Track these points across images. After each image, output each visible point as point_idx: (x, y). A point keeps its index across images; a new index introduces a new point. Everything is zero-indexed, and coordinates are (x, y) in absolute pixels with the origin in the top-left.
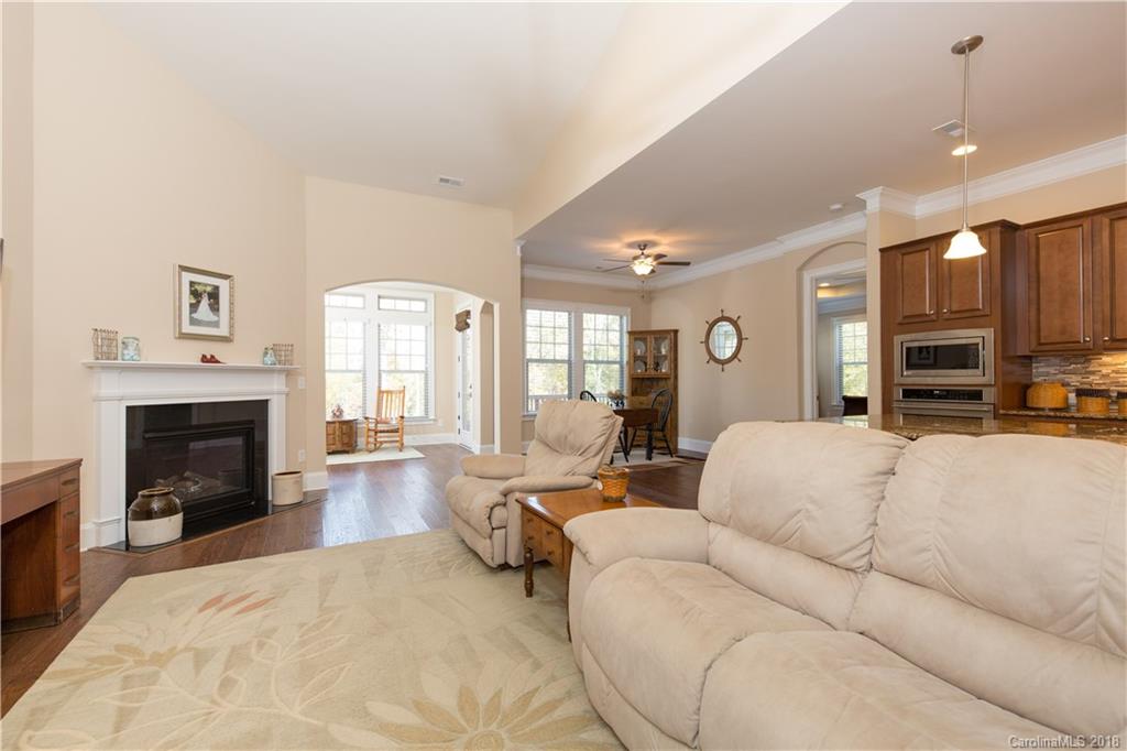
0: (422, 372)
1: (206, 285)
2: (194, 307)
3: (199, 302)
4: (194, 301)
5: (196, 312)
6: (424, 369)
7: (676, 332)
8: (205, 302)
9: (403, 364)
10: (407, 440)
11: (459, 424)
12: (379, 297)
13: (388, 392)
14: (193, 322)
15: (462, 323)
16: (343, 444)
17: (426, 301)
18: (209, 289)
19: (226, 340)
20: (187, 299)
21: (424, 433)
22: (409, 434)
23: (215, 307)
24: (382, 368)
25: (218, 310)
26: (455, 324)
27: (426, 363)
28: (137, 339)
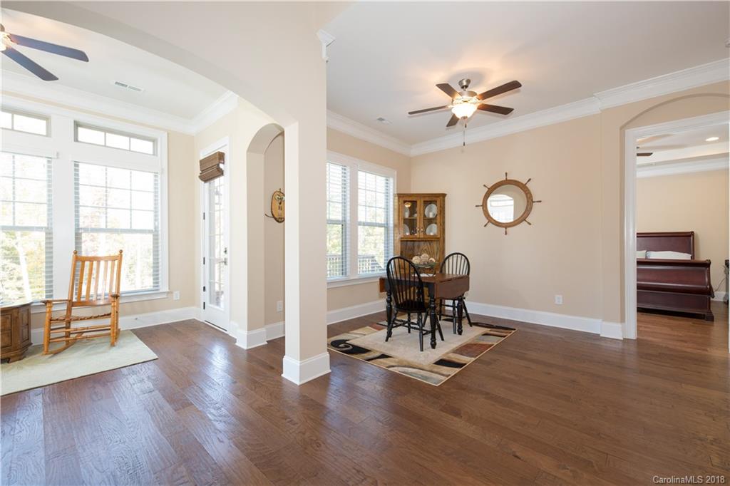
0: (150, 232)
6: (152, 228)
7: (444, 195)
9: (120, 219)
10: (125, 323)
11: (205, 297)
12: (77, 125)
13: (91, 259)
15: (212, 169)
17: (154, 141)
21: (153, 310)
22: (125, 314)
24: (81, 225)
26: (198, 172)
27: (156, 220)
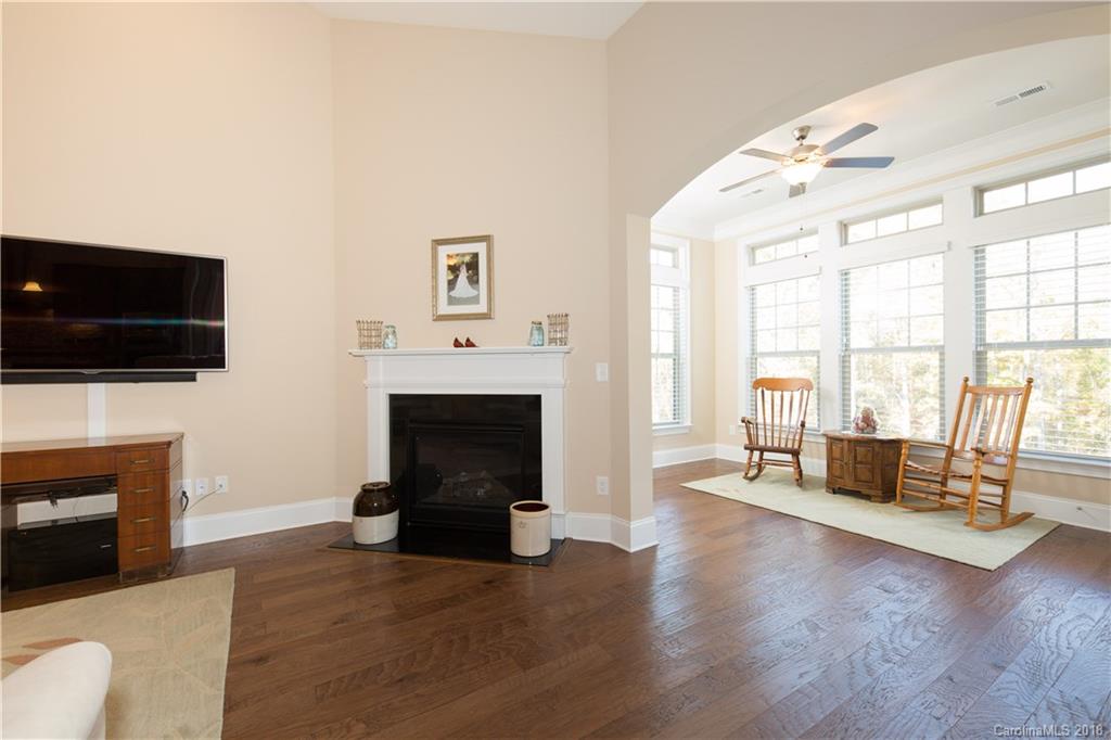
1: (464, 255)
2: (452, 284)
3: (457, 276)
4: (451, 277)
5: (453, 289)
8: (463, 274)
12: (981, 191)
14: (452, 301)
16: (857, 480)
18: (467, 259)
19: (486, 316)
20: (444, 276)
23: (474, 280)
25: (477, 282)
28: (393, 327)
